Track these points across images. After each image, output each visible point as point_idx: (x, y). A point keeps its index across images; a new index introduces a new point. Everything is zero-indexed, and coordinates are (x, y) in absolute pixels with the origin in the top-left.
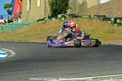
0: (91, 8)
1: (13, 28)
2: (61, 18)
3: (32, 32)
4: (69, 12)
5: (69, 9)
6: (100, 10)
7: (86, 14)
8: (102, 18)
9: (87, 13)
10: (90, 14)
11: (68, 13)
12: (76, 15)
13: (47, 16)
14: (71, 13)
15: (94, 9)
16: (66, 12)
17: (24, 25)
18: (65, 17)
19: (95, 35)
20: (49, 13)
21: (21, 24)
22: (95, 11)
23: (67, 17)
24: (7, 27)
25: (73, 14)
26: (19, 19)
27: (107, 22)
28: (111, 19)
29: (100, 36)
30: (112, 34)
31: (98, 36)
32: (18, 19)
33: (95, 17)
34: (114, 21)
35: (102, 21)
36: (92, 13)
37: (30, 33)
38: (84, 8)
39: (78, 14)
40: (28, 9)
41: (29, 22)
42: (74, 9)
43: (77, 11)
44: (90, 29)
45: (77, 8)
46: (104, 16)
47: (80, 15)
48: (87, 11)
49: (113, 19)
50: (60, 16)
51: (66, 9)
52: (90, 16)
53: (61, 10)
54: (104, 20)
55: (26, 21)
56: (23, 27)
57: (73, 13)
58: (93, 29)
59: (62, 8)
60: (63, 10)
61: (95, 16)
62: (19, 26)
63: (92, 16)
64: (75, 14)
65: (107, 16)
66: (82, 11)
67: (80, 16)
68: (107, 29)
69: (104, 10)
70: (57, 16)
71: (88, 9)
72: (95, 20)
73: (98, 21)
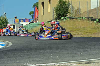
1: (32, 27)
2: (63, 20)
4: (69, 15)
5: (69, 14)
8: (90, 19)
9: (80, 16)
11: (68, 16)
12: (74, 17)
13: (54, 19)
14: (70, 16)
16: (67, 15)
17: (39, 25)
18: (66, 19)
19: (85, 31)
20: (55, 17)
21: (37, 24)
22: (86, 14)
24: (28, 27)
27: (94, 21)
28: (96, 20)
29: (88, 31)
32: (37, 21)
34: (98, 21)
35: (90, 21)
39: (75, 17)
40: (42, 14)
42: (72, 13)
44: (82, 27)
45: (74, 13)
46: (92, 18)
50: (62, 18)
51: (67, 14)
52: (82, 18)
53: (63, 14)
57: (72, 16)
58: (84, 26)
60: (65, 14)
61: (85, 17)
62: (35, 26)
63: (84, 18)
64: (72, 17)
65: (94, 18)
66: (77, 14)
68: (93, 27)
69: (93, 14)
70: (60, 18)
71: (81, 13)
72: (86, 21)
73: (88, 21)
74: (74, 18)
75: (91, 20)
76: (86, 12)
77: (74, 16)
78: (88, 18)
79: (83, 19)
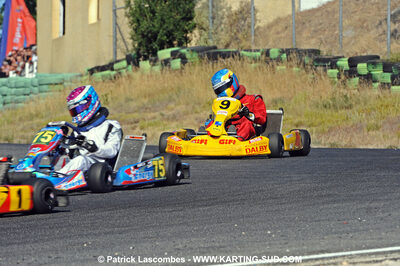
0: (269, 27)
1: (8, 98)
4: (195, 38)
5: (196, 32)
6: (300, 33)
7: (253, 48)
9: (255, 42)
10: (267, 47)
11: (193, 44)
12: (221, 48)
13: (123, 56)
14: (202, 44)
15: (280, 30)
16: (187, 40)
17: (45, 87)
18: (183, 58)
21: (36, 82)
22: (283, 35)
23: (188, 56)
25: (210, 48)
27: (325, 71)
28: (339, 63)
30: (343, 111)
31: (296, 121)
33: (284, 55)
34: (348, 68)
35: (308, 68)
36: (274, 41)
38: (246, 28)
39: (227, 46)
40: (57, 32)
41: (60, 76)
42: (212, 29)
43: (224, 38)
45: (223, 26)
46: (317, 52)
47: (232, 49)
48: (255, 35)
49: (344, 63)
51: (186, 32)
52: (267, 53)
53: (169, 34)
54: (315, 64)
55: (52, 71)
56: (41, 92)
57: (211, 43)
58: (278, 95)
59: (171, 27)
60: (176, 34)
62: (28, 92)
63: (274, 53)
64: (215, 48)
65: (325, 52)
66: (240, 36)
67: (235, 53)
68: (326, 97)
69: (315, 31)
71: (258, 28)
72: (284, 67)
73: (295, 69)
76: (282, 25)
77: (222, 41)
78: (299, 52)
79: (272, 56)
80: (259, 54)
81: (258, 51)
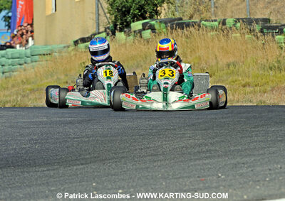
1: (6, 68)
2: (140, 31)
3: (55, 77)
4: (165, 12)
5: (165, 5)
7: (213, 18)
8: (257, 27)
9: (215, 14)
10: (224, 18)
11: (162, 16)
12: (186, 20)
13: (102, 29)
14: (170, 16)
16: (157, 13)
17: (36, 57)
18: (153, 29)
19: (235, 78)
20: (107, 20)
21: (29, 54)
23: (157, 27)
25: (175, 20)
26: (30, 39)
27: (273, 36)
29: (250, 80)
32: (27, 41)
33: (238, 24)
35: (259, 34)
36: (232, 12)
37: (50, 80)
39: (191, 17)
40: (50, 10)
41: (49, 47)
42: (178, 3)
44: (223, 61)
46: (267, 21)
47: (196, 19)
48: (215, 7)
50: (137, 25)
51: (156, 6)
52: (224, 23)
53: (141, 8)
54: (265, 31)
56: (32, 62)
57: (177, 15)
58: (231, 60)
59: (143, 2)
60: (146, 8)
61: (237, 20)
62: (22, 62)
63: (230, 22)
64: (181, 19)
65: (274, 20)
66: (202, 8)
68: (272, 60)
69: (269, 3)
70: (128, 25)
72: (238, 35)
73: (247, 36)
74: (188, 25)
75: (261, 31)
77: (187, 13)
78: (249, 22)
79: (228, 25)
80: (217, 23)
81: (215, 21)
